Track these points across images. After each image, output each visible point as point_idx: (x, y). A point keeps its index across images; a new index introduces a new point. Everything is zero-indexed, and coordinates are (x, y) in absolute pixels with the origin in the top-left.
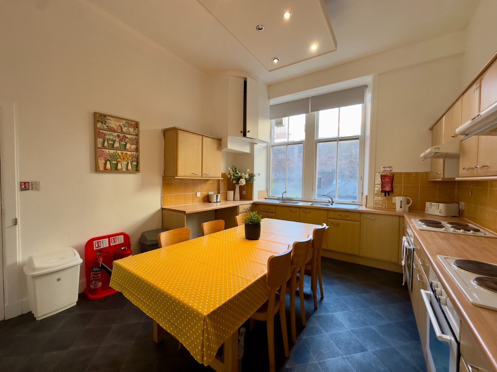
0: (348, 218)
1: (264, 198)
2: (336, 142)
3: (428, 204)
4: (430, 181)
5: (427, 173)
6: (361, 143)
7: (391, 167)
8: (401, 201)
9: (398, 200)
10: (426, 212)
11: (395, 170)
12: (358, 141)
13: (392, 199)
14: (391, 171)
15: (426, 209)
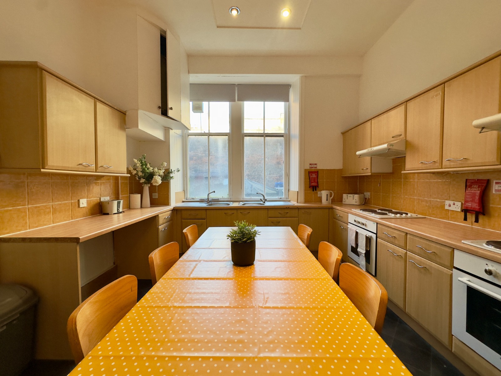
0: (288, 215)
1: (182, 201)
2: (263, 138)
3: (345, 196)
4: (343, 177)
5: (340, 171)
6: (286, 141)
7: (316, 164)
8: (327, 195)
9: (324, 194)
10: (343, 203)
11: (319, 167)
12: (282, 138)
13: (317, 193)
14: (316, 167)
15: (344, 200)
